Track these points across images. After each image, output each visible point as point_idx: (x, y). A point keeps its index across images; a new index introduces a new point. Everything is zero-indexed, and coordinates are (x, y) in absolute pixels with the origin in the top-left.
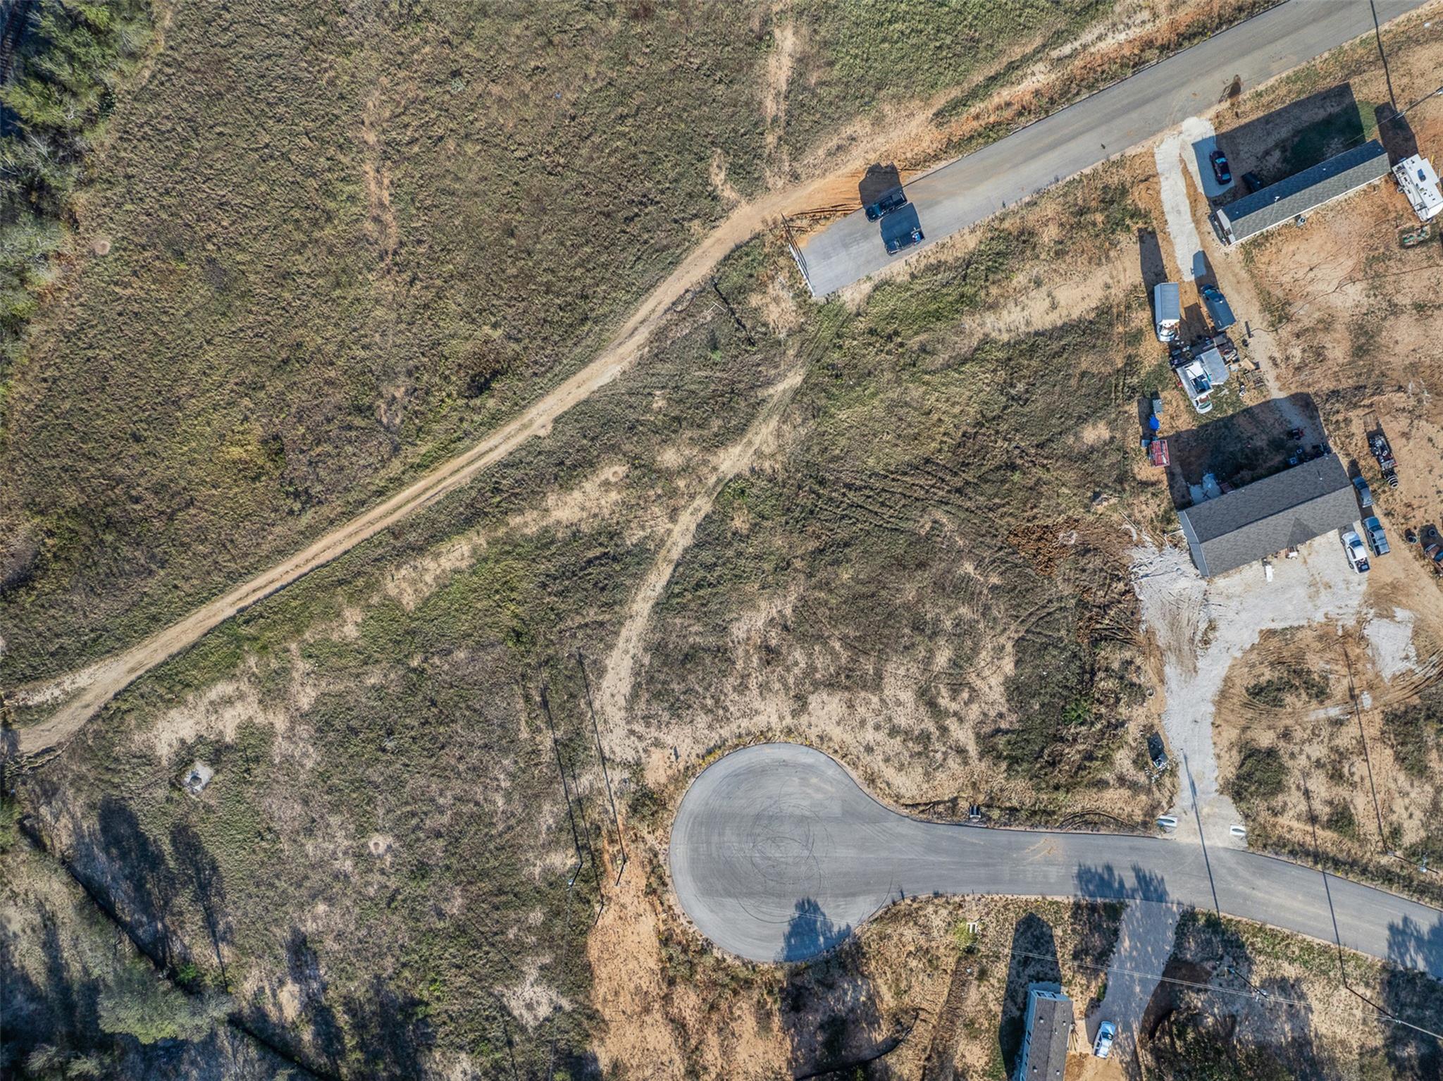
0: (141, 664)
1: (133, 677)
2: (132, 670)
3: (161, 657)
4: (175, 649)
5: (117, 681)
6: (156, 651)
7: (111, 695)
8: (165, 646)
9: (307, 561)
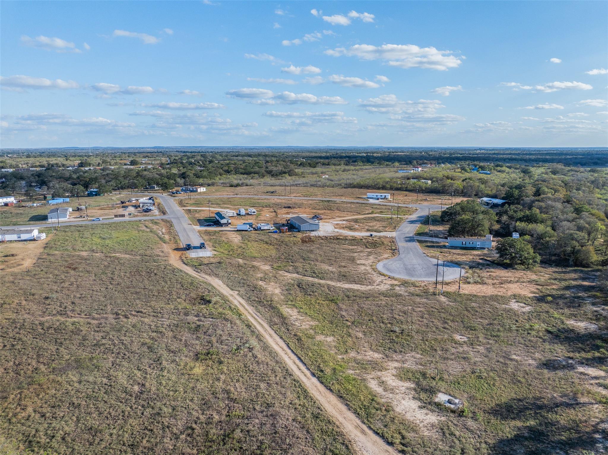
0: (357, 427)
1: (370, 432)
2: (363, 432)
3: (351, 415)
4: (344, 408)
5: (374, 443)
6: (345, 418)
7: (390, 448)
8: (341, 412)
9: (283, 350)
